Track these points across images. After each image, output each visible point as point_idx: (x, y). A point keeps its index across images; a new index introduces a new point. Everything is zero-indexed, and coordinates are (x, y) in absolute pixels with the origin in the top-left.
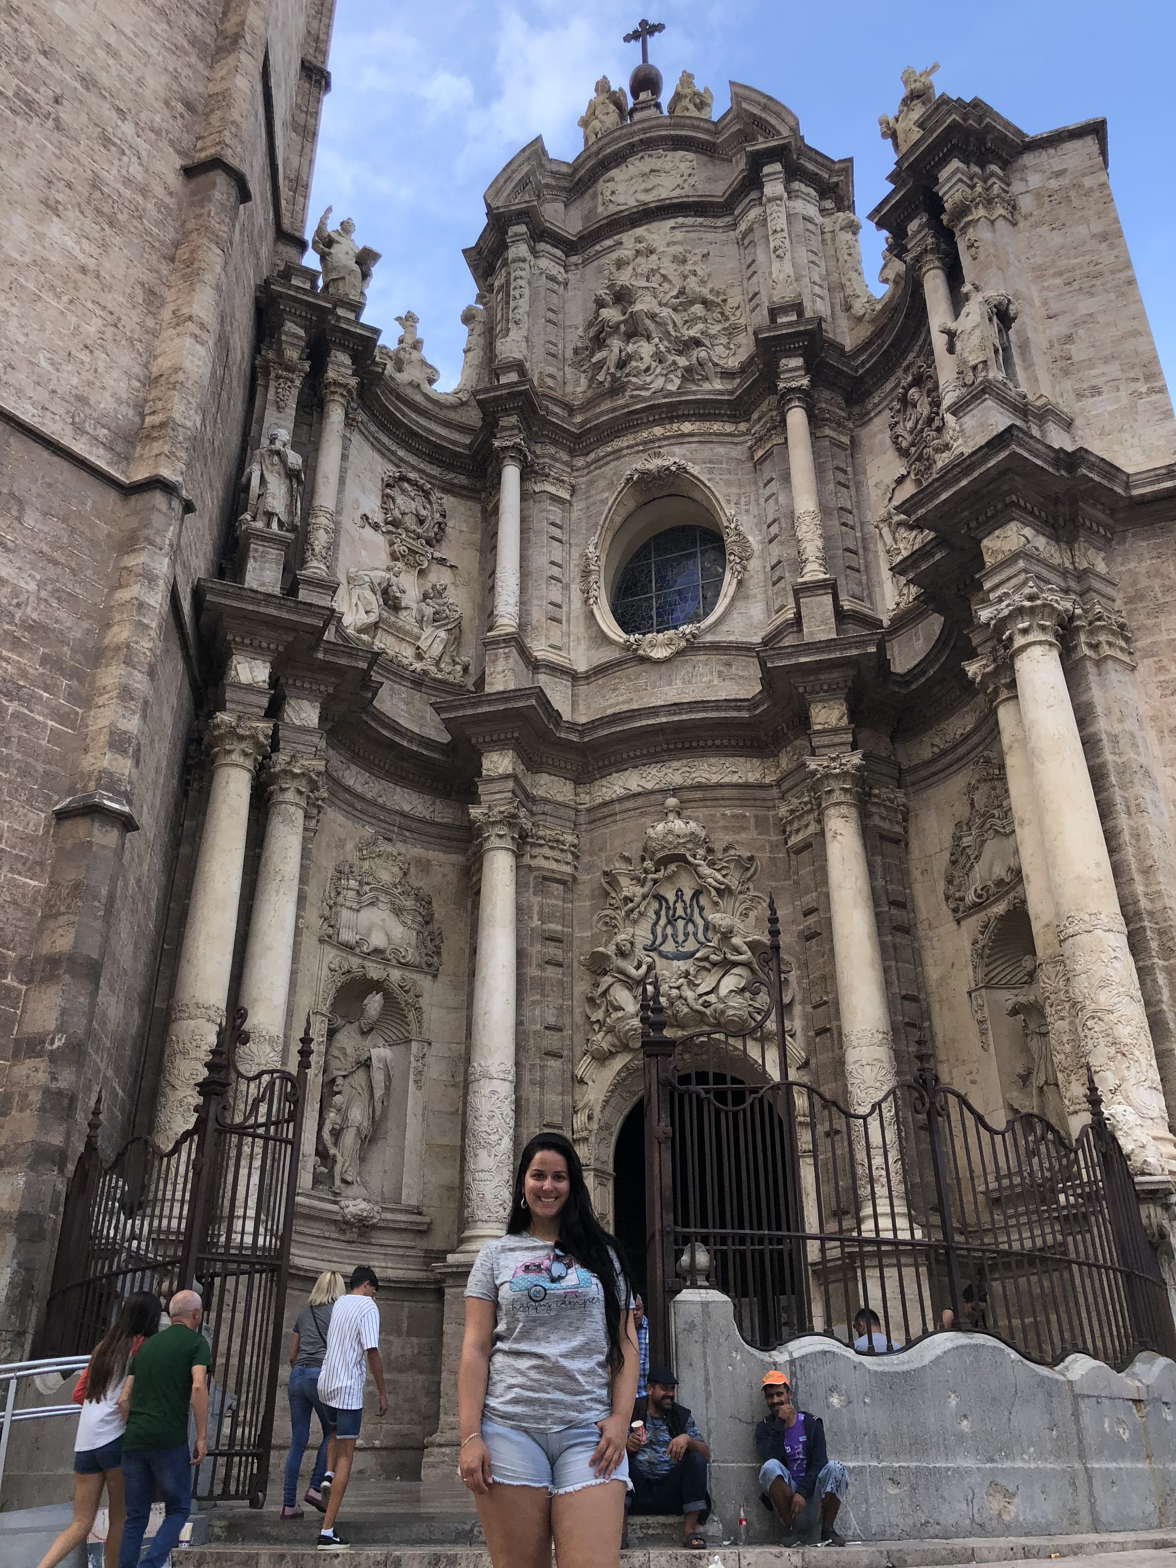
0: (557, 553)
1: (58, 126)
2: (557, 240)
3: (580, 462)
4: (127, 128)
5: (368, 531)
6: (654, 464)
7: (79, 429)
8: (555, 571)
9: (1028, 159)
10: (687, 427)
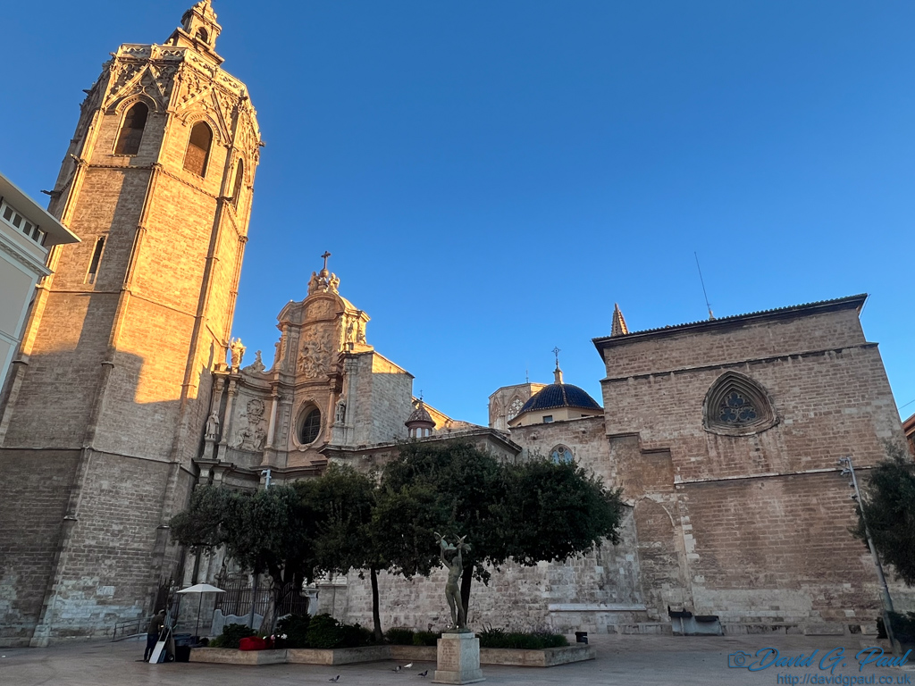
0: (286, 419)
1: (157, 393)
2: (297, 326)
3: (295, 392)
4: (171, 384)
5: (243, 418)
6: (308, 399)
7: (160, 455)
8: (286, 425)
9: (362, 358)
10: (317, 388)
